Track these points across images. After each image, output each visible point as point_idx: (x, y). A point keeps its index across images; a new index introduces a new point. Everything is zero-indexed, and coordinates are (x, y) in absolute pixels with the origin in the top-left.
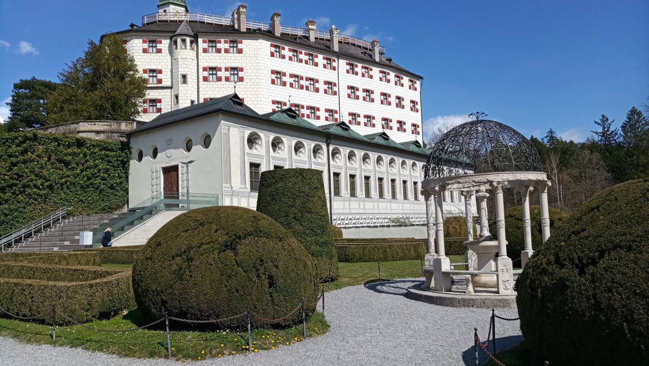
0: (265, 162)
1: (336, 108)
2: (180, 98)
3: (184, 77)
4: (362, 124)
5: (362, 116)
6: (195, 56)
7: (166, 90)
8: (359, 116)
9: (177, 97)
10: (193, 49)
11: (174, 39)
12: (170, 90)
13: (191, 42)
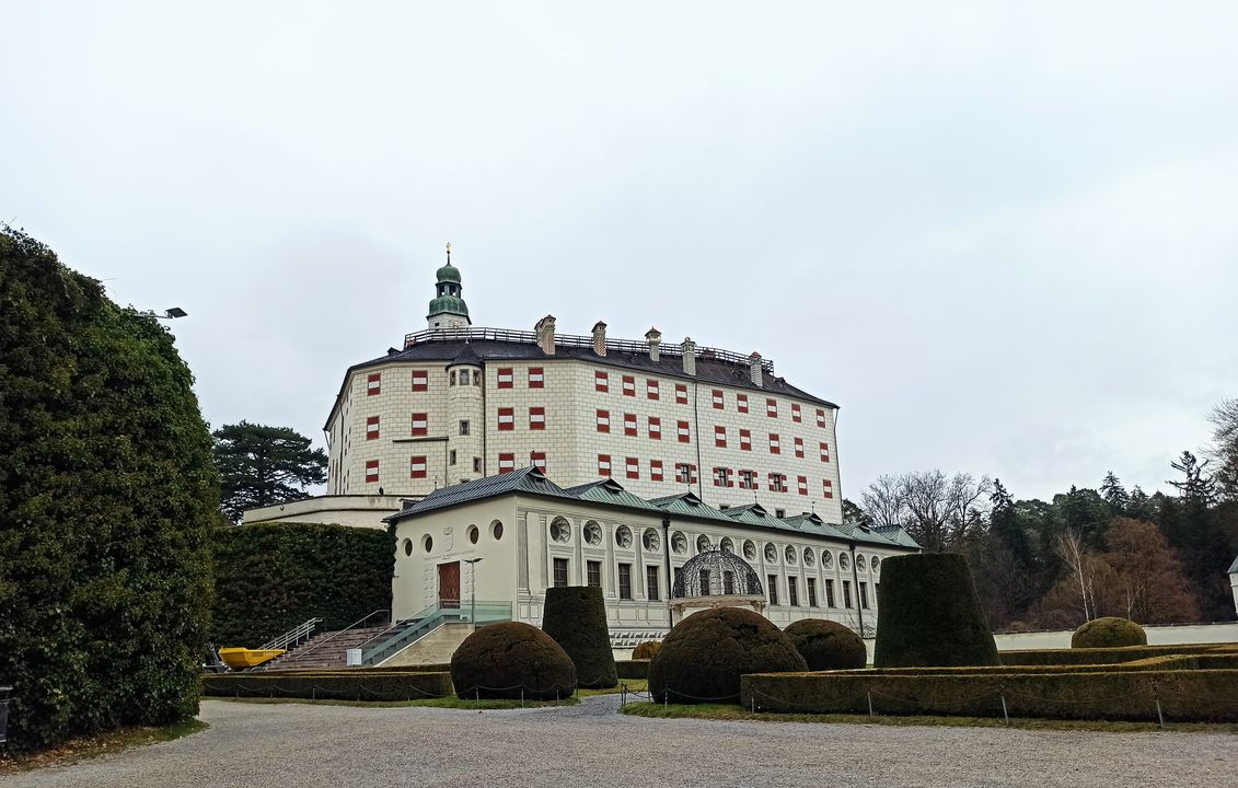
0: (574, 558)
1: (693, 462)
2: (458, 456)
3: (464, 424)
4: (736, 484)
5: (735, 471)
6: (480, 393)
7: (438, 443)
8: (731, 472)
9: (454, 453)
10: (476, 384)
11: (451, 370)
12: (444, 443)
13: (476, 374)
